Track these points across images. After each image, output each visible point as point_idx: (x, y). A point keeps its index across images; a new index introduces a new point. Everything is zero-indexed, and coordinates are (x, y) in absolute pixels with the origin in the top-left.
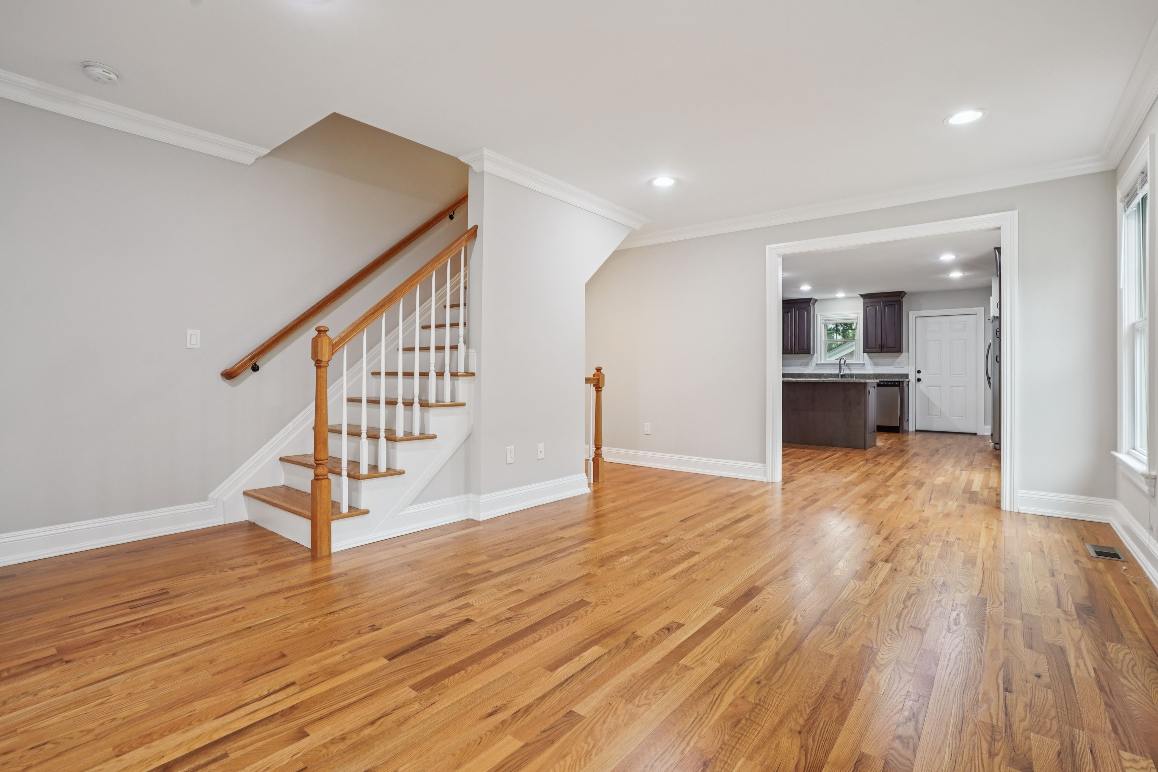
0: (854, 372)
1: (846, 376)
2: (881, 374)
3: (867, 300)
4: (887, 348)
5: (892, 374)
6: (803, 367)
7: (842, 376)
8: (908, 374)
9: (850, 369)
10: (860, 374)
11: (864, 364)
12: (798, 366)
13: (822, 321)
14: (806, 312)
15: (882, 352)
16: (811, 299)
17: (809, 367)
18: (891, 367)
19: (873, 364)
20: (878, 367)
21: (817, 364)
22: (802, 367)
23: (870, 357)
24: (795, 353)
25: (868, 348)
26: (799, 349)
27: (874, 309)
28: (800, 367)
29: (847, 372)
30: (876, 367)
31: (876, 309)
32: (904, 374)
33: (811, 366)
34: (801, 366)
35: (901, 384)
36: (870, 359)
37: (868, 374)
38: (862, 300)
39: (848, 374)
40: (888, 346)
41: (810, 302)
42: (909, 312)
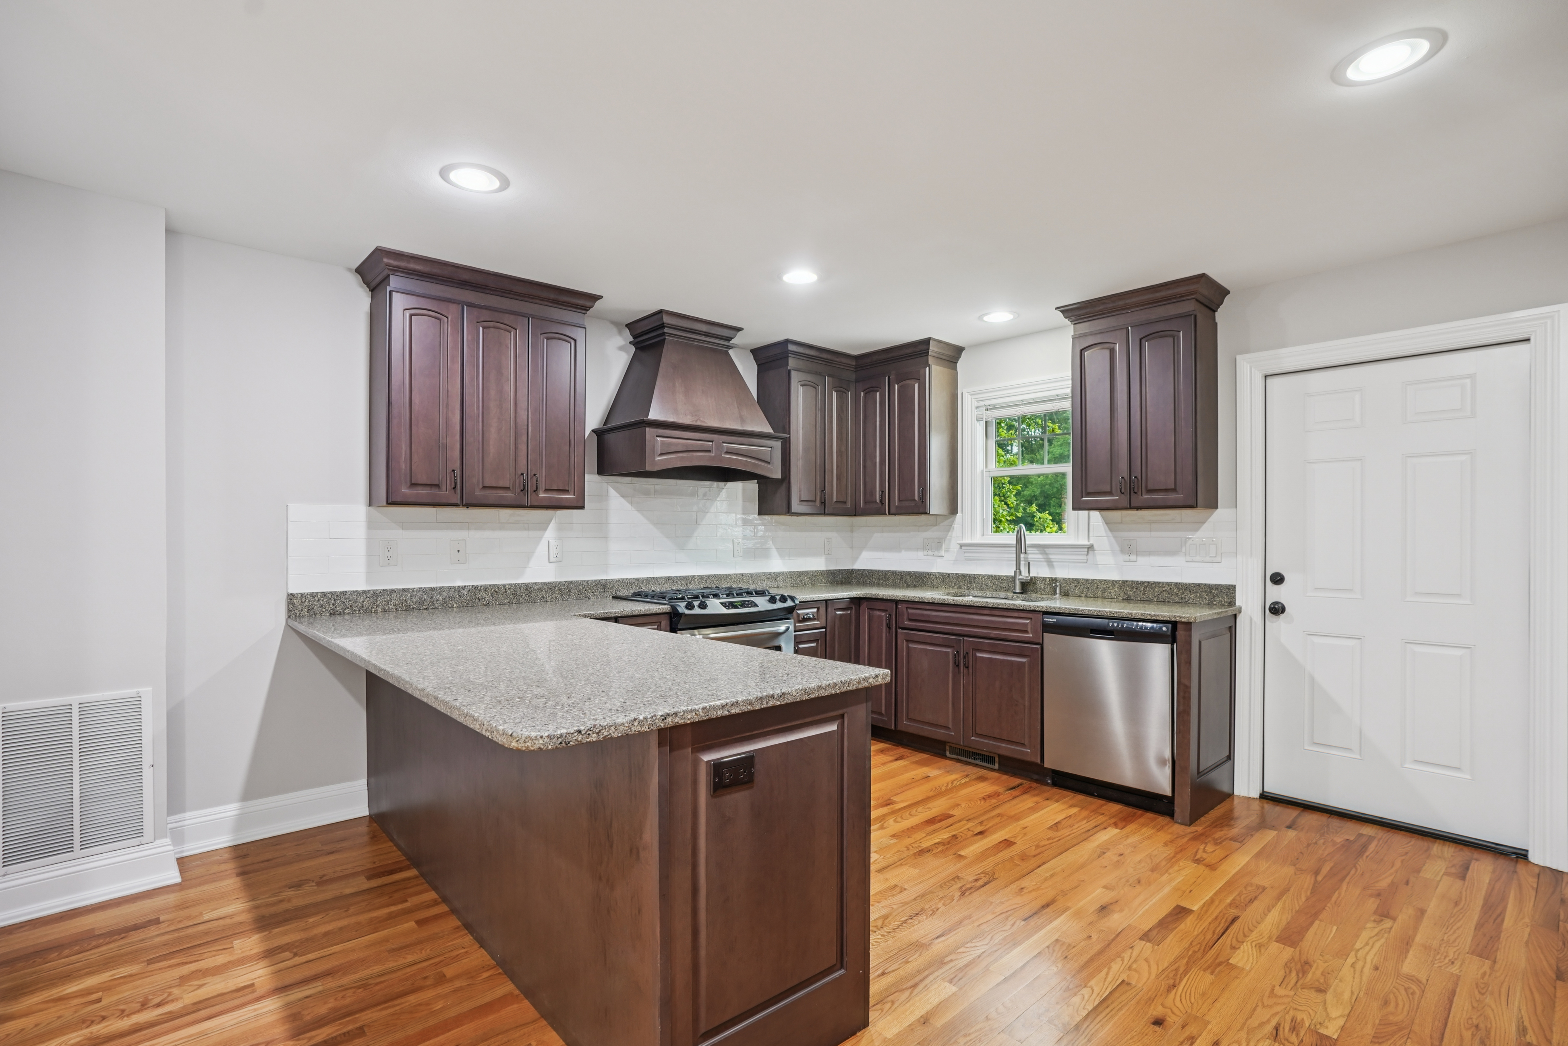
0: (1061, 573)
1: (1040, 585)
2: (1143, 583)
3: (1084, 327)
4: (1150, 491)
5: (1176, 584)
6: (930, 553)
7: (1027, 587)
8: (1234, 587)
9: (1050, 564)
10: (1077, 581)
11: (1090, 548)
12: (917, 549)
13: (975, 412)
14: (917, 385)
15: (1131, 508)
16: (927, 342)
17: (942, 553)
18: (1177, 561)
19: (1117, 548)
20: (1133, 557)
21: (961, 546)
22: (926, 553)
23: (1107, 523)
24: (889, 513)
25: (1089, 494)
26: (900, 500)
27: (1107, 353)
28: (921, 554)
29: (1040, 571)
30: (1126, 557)
31: (1112, 352)
32: (1218, 587)
33: (947, 551)
34: (924, 548)
35: (1180, 634)
36: (1111, 530)
37: (1101, 581)
38: (1069, 329)
39: (1044, 579)
40: (1150, 487)
41: (926, 353)
42: (1238, 357)
